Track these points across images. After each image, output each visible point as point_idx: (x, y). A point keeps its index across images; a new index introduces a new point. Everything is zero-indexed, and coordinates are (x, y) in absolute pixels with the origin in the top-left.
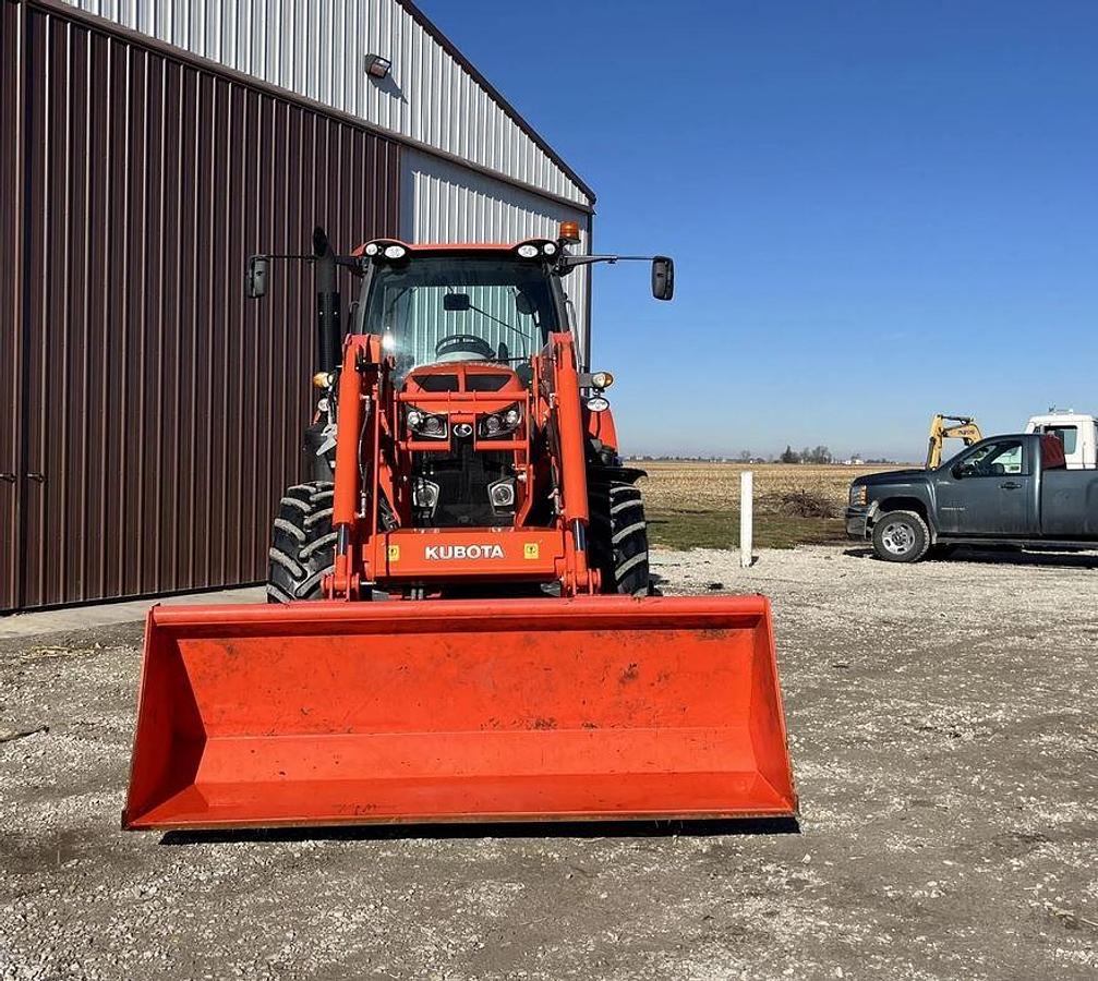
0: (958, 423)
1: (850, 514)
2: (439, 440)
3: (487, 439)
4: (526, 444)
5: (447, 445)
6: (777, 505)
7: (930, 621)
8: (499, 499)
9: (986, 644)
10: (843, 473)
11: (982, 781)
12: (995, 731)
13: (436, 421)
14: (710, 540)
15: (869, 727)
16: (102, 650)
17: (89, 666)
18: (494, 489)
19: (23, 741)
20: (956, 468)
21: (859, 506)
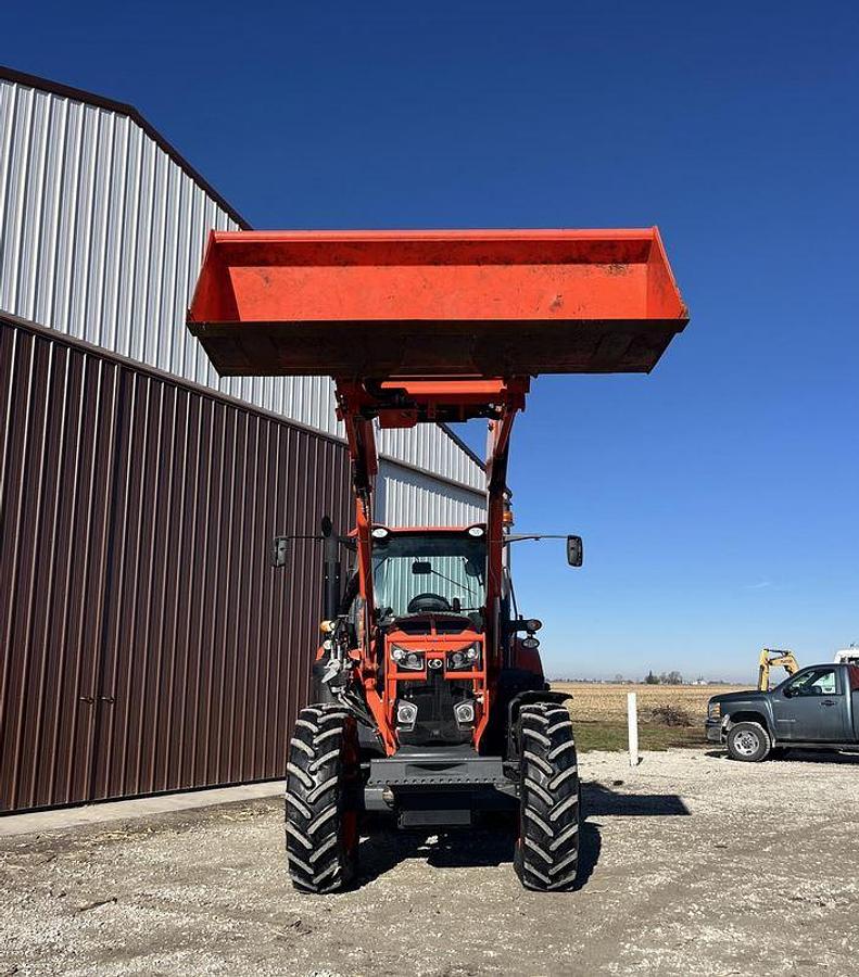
0: (780, 654)
1: (709, 725)
2: (417, 671)
3: (454, 671)
4: (483, 674)
5: (424, 675)
6: (648, 717)
7: (782, 810)
8: (462, 716)
9: (829, 828)
10: (693, 691)
11: (849, 943)
12: (851, 901)
13: (414, 656)
14: (604, 744)
15: (753, 897)
16: (153, 834)
17: (145, 847)
18: (459, 709)
19: (98, 910)
20: (786, 690)
21: (715, 718)
